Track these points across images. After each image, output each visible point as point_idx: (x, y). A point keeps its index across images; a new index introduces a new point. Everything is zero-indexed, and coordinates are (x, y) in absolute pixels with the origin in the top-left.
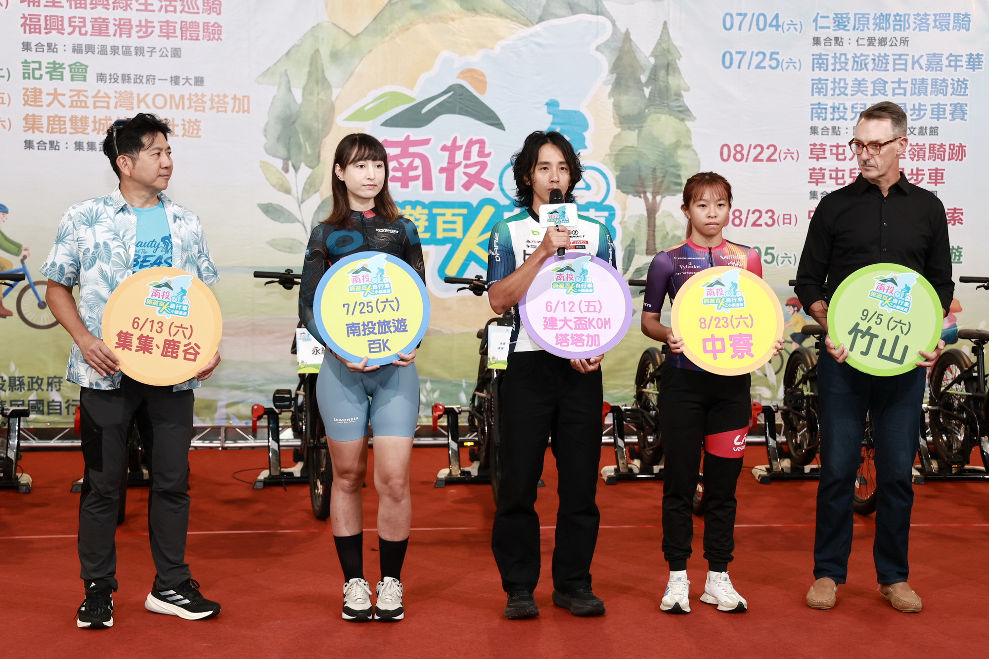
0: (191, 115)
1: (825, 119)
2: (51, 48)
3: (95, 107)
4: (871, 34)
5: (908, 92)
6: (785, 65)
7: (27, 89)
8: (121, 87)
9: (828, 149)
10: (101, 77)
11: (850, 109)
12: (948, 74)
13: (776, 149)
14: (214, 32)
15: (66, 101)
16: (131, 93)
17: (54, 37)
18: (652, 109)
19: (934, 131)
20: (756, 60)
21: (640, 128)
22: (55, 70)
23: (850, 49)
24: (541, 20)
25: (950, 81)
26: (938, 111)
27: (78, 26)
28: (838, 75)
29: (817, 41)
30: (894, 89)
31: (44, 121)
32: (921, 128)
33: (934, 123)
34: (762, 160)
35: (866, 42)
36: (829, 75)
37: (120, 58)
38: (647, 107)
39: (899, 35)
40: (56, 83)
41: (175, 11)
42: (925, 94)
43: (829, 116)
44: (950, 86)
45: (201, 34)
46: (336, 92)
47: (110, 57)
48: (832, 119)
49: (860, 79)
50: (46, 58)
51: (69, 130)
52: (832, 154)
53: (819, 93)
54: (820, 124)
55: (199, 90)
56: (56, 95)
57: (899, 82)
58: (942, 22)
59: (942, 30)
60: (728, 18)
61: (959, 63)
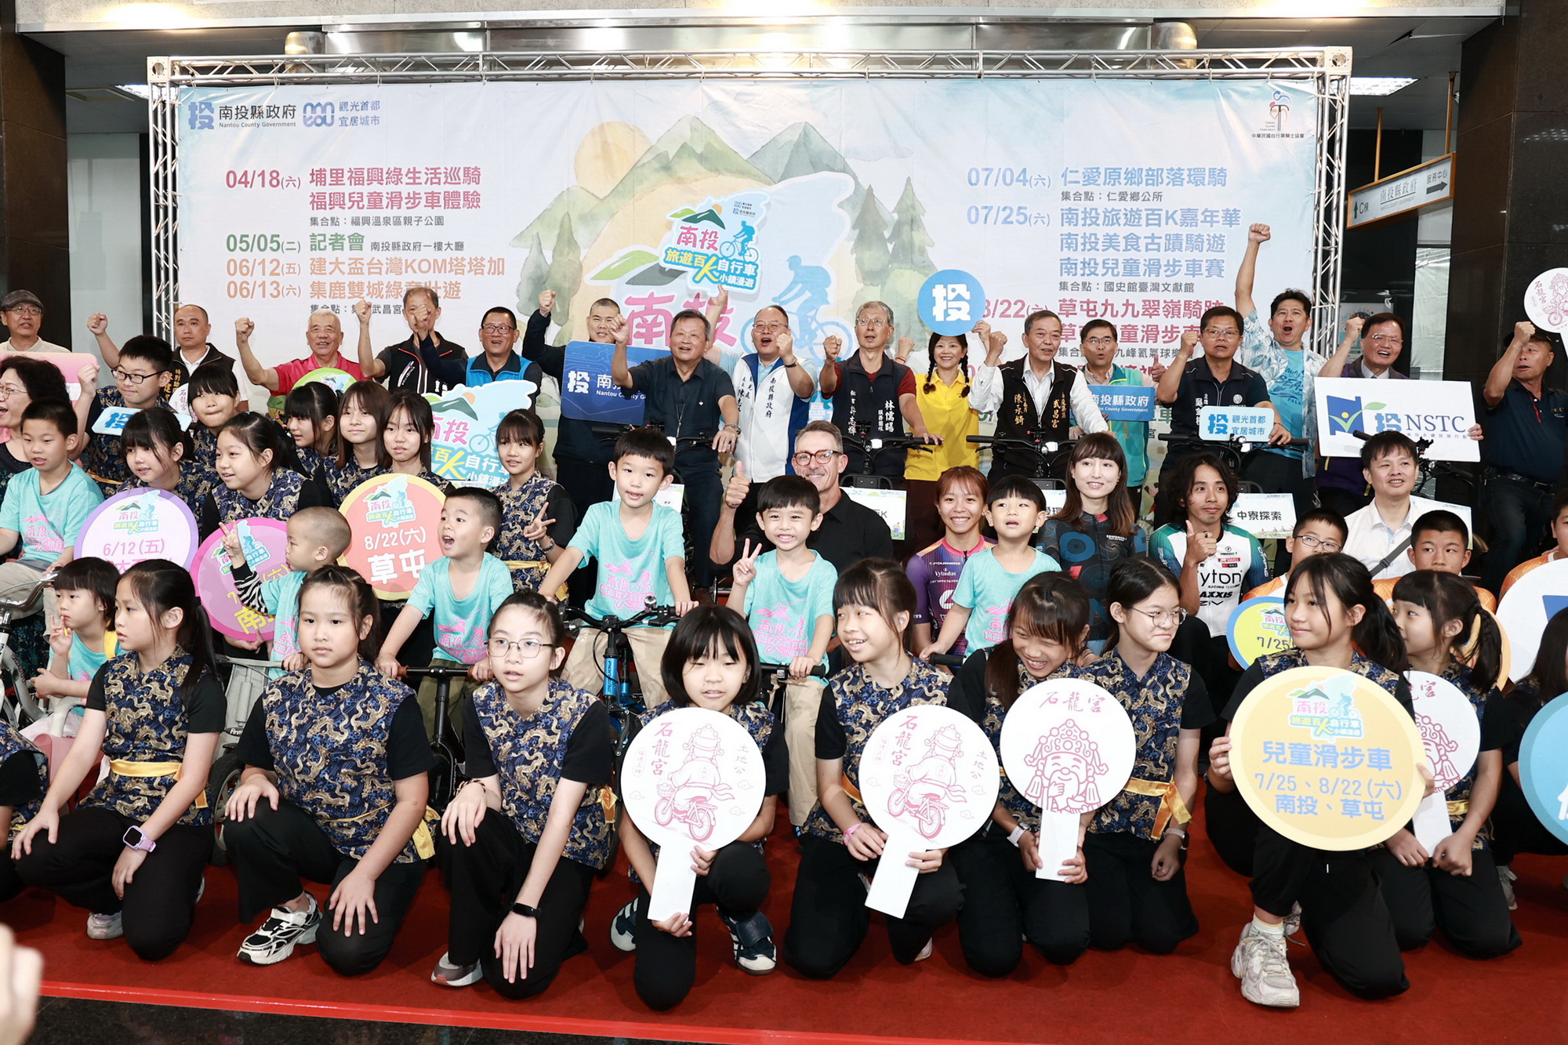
0: (452, 277)
1: (1075, 275)
2: (334, 221)
3: (370, 273)
4: (1123, 188)
5: (1162, 248)
6: (1033, 220)
7: (313, 259)
8: (392, 254)
9: (1078, 305)
10: (375, 246)
11: (1101, 265)
12: (1204, 229)
13: (1023, 305)
14: (473, 200)
15: (345, 268)
16: (400, 260)
17: (337, 212)
18: (896, 265)
19: (1189, 287)
20: (1003, 215)
21: (883, 284)
22: (337, 242)
23: (1101, 204)
24: (783, 178)
25: (1206, 237)
26: (1194, 268)
27: (356, 202)
28: (1089, 230)
29: (1066, 196)
30: (1147, 244)
31: (327, 287)
32: (1176, 284)
33: (1189, 279)
34: (1009, 316)
35: (1118, 198)
36: (1079, 230)
37: (391, 228)
38: (890, 263)
39: (1152, 189)
40: (338, 253)
41: (439, 183)
42: (1180, 249)
43: (1080, 272)
44: (1206, 242)
45: (462, 202)
46: (583, 252)
47: (383, 227)
48: (1083, 275)
49: (1111, 234)
50: (330, 230)
51: (347, 295)
52: (1082, 310)
53: (1069, 248)
54: (1070, 280)
55: (459, 254)
56: (337, 263)
57: (1153, 237)
58: (1197, 177)
59: (1197, 185)
60: (974, 174)
61: (1215, 219)
